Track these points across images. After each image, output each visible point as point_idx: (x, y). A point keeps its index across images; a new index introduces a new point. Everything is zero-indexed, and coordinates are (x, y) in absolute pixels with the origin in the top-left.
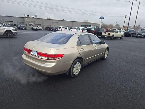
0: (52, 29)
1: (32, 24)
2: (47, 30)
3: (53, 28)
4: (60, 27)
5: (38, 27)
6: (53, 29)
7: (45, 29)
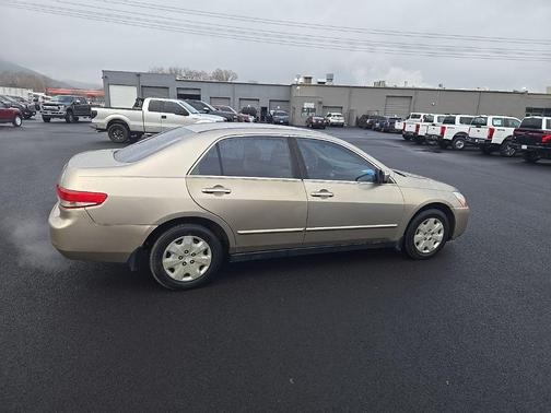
0: (378, 125)
1: (312, 105)
2: (361, 127)
3: (384, 119)
4: (415, 117)
5: (330, 115)
6: (381, 126)
7: (354, 124)
